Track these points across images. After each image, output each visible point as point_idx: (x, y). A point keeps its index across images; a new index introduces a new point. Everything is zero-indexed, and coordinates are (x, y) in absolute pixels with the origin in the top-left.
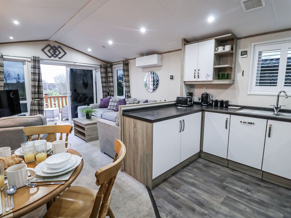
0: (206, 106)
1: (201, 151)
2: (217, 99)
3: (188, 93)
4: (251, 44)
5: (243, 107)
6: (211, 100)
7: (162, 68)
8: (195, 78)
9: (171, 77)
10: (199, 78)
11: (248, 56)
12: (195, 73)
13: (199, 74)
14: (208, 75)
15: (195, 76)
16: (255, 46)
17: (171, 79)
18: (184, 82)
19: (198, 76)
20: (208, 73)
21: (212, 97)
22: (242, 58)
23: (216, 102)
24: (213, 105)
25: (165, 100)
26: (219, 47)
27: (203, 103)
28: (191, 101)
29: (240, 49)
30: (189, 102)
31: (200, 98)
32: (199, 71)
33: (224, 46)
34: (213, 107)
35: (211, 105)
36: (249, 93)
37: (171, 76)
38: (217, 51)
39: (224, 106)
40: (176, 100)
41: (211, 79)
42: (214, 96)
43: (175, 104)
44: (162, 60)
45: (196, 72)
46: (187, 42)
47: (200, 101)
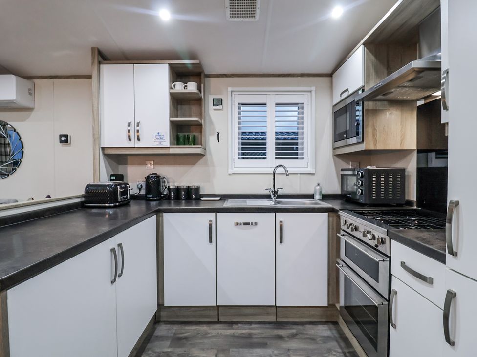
0: (158, 202)
1: (161, 306)
2: (177, 185)
3: (112, 175)
4: (227, 88)
5: (225, 197)
6: (166, 187)
7: (33, 113)
8: (130, 140)
9: (63, 139)
10: (139, 140)
11: (224, 107)
12: (129, 131)
13: (140, 134)
14: (159, 136)
15: (129, 136)
16: (233, 93)
17: (61, 142)
18: (103, 149)
19: (138, 136)
20: (159, 131)
21: (168, 182)
22: (215, 109)
23: (178, 190)
24: (172, 198)
25: (49, 196)
26: (175, 83)
27: (151, 196)
28: (124, 193)
29: (210, 94)
30: (121, 196)
31: (141, 186)
32: (138, 126)
33: (185, 83)
34: (172, 202)
35: (168, 198)
36: (230, 171)
37: (61, 136)
38: (172, 89)
39: (194, 197)
40: (84, 193)
41: (166, 143)
42: (170, 180)
43: (82, 203)
44: (31, 92)
45: (132, 129)
46: (103, 57)
47: (143, 192)
